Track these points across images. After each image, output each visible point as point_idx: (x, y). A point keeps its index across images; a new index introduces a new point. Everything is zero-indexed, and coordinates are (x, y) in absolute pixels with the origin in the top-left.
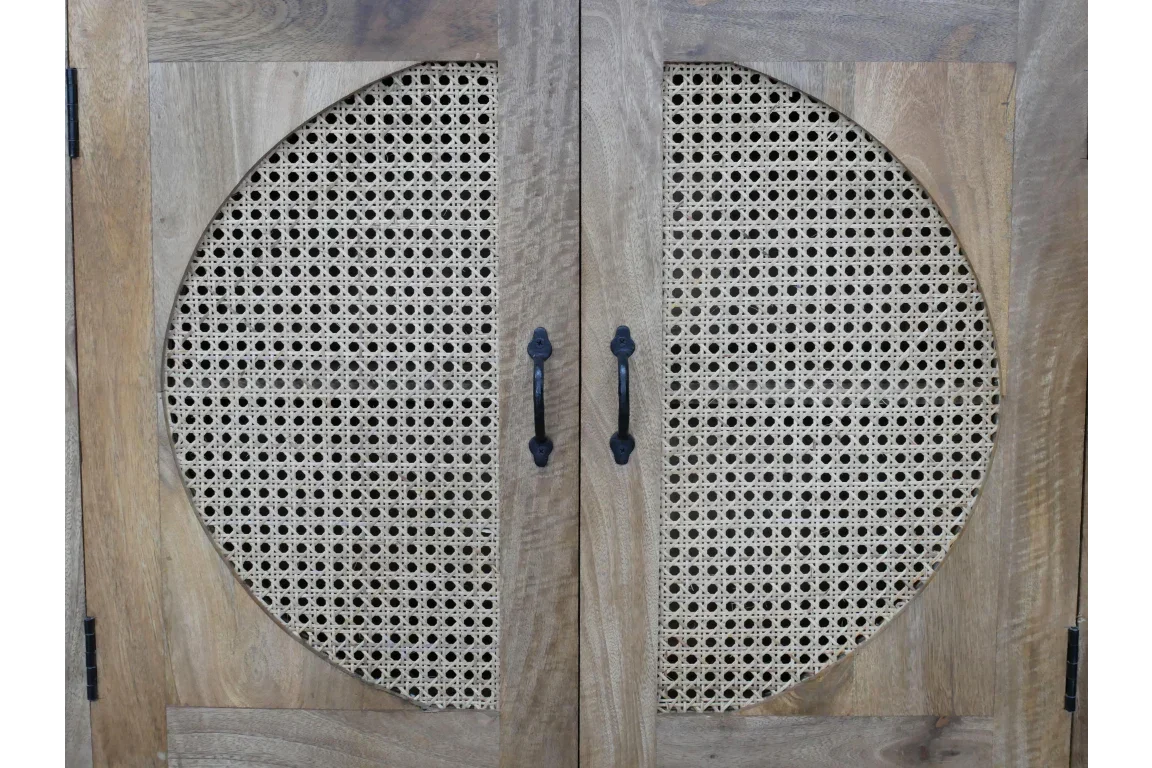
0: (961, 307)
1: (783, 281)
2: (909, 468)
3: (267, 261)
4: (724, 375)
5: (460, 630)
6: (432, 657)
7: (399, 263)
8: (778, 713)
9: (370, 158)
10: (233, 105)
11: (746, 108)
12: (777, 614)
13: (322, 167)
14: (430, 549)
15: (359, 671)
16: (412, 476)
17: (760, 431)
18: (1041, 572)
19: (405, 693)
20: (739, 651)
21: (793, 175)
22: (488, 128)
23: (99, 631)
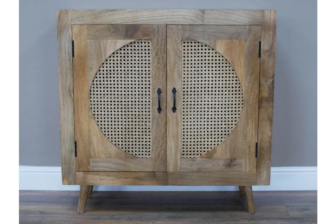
0: (236, 84)
1: (204, 79)
2: (227, 113)
3: (109, 76)
4: (193, 96)
5: (144, 143)
6: (139, 148)
7: (133, 76)
8: (203, 158)
9: (128, 57)
10: (103, 47)
11: (197, 48)
12: (203, 140)
13: (119, 58)
14: (139, 128)
15: (126, 151)
16: (135, 115)
17: (199, 106)
18: (251, 132)
19: (134, 155)
20: (196, 147)
21: (205, 60)
22: (150, 51)
23: (77, 144)
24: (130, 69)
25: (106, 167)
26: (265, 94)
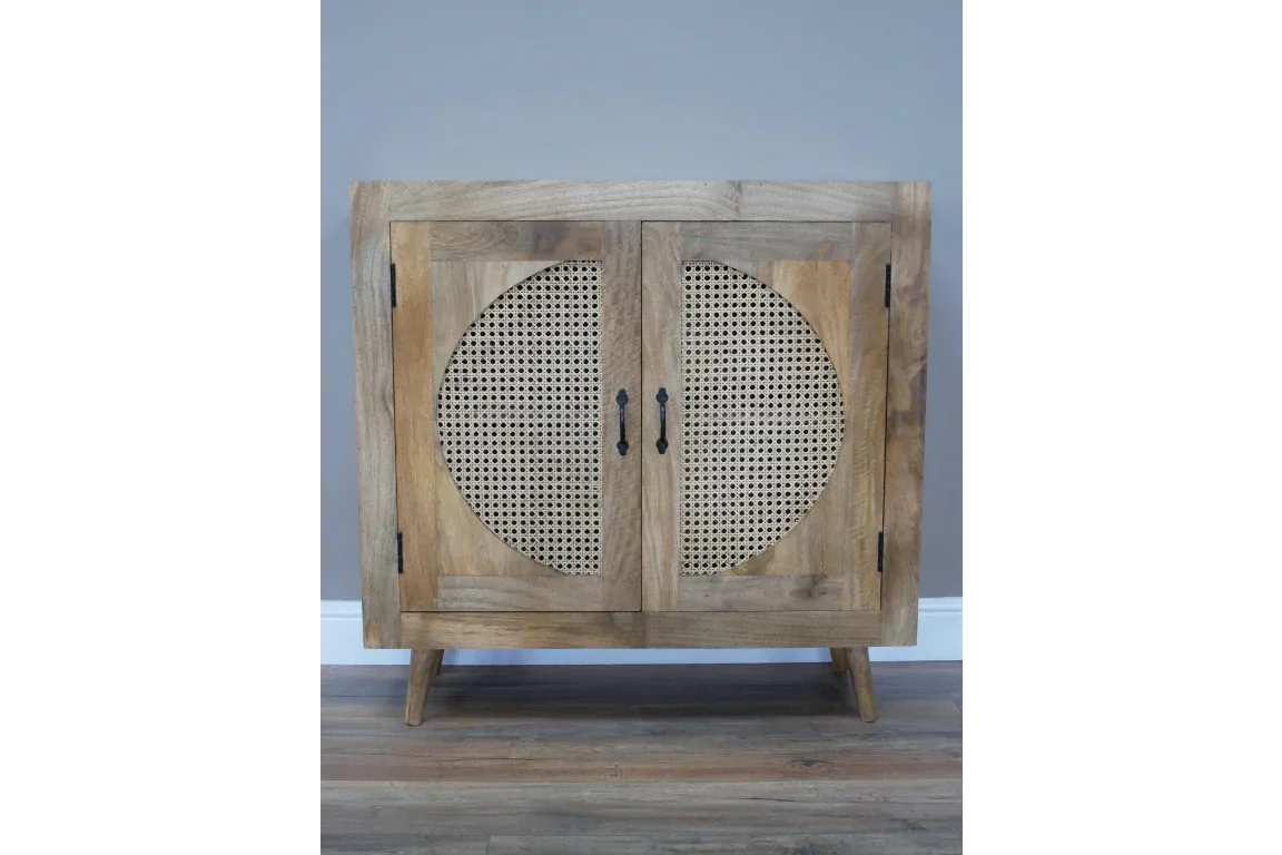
0: (825, 377)
1: (740, 365)
2: (801, 455)
3: (488, 357)
4: (711, 410)
5: (583, 536)
6: (569, 549)
7: (553, 357)
8: (738, 574)
9: (539, 307)
10: (472, 281)
11: (721, 282)
12: (738, 526)
13: (516, 311)
14: (568, 496)
15: (533, 557)
16: (559, 461)
17: (729, 437)
18: (866, 503)
19: (556, 567)
20: (719, 544)
21: (744, 314)
22: (596, 292)
23: (404, 539)
24: (544, 338)
25: (480, 601)
26: (903, 403)
